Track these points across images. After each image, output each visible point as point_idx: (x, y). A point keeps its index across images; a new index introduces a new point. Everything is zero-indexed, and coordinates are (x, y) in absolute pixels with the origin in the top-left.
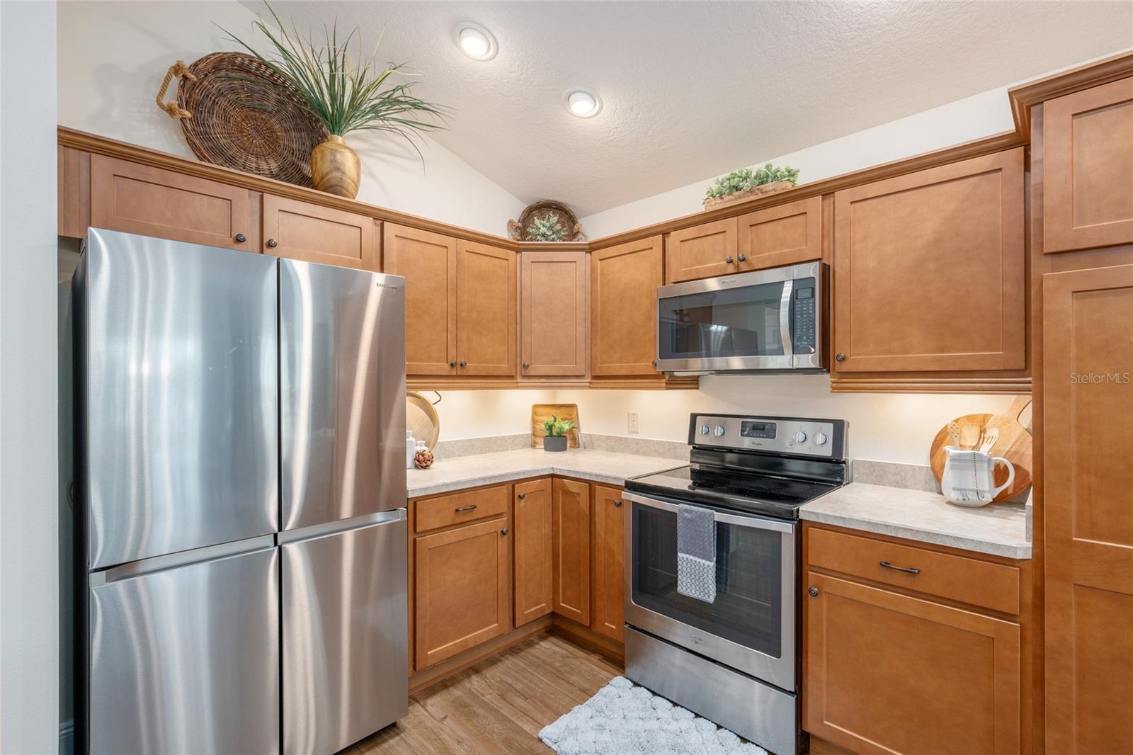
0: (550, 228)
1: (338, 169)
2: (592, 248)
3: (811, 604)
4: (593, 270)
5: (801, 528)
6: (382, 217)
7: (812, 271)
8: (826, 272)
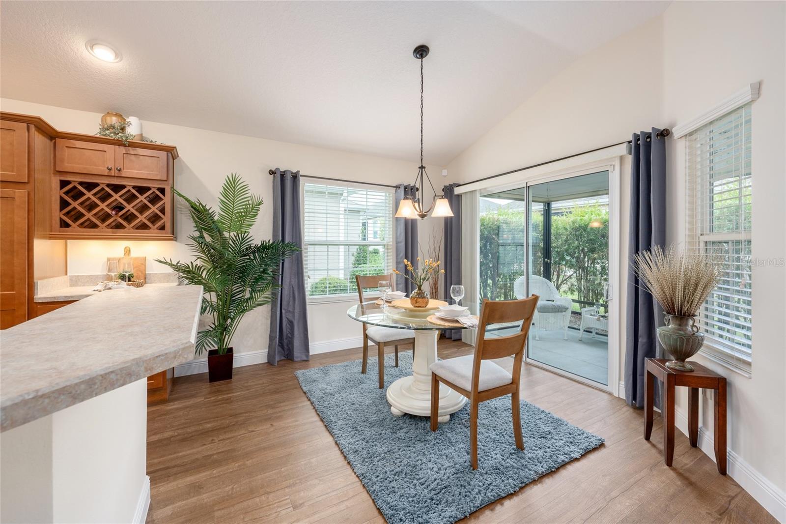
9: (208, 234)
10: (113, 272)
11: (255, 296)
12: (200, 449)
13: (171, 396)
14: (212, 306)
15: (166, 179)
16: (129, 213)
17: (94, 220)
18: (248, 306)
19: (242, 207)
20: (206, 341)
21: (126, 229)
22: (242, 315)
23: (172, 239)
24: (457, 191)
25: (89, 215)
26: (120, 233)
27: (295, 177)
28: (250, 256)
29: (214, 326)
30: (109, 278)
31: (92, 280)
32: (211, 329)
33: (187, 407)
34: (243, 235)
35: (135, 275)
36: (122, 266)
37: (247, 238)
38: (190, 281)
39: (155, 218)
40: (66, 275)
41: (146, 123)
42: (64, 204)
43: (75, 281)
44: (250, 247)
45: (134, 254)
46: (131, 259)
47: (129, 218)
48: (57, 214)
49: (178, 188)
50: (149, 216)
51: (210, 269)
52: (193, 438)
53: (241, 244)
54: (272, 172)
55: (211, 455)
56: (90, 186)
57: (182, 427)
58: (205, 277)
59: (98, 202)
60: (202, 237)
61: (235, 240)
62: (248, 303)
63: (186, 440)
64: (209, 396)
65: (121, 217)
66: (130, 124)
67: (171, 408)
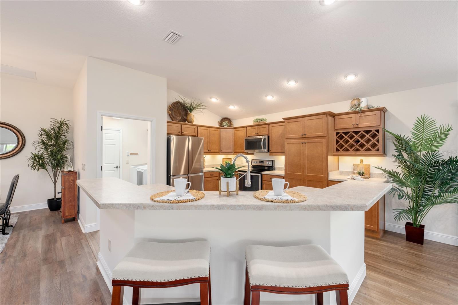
0: (226, 124)
1: (191, 119)
2: (234, 128)
3: (263, 185)
4: (234, 132)
5: (262, 175)
6: (198, 126)
7: (266, 137)
8: (269, 137)
9: (405, 153)
10: (356, 171)
11: (443, 195)
12: (393, 269)
13: (382, 238)
14: (408, 196)
15: (379, 125)
16: (362, 144)
17: (348, 148)
18: (437, 201)
19: (431, 135)
20: (403, 215)
21: (360, 151)
22: (431, 206)
23: (383, 156)
25: (346, 146)
26: (358, 153)
28: (439, 167)
29: (409, 208)
30: (354, 173)
31: (347, 173)
32: (407, 209)
33: (390, 247)
34: (433, 152)
35: (365, 173)
36: (359, 168)
37: (437, 155)
38: (393, 179)
39: (374, 146)
40: (338, 170)
41: (370, 98)
42: (337, 142)
43: (341, 173)
44: (438, 161)
45: (365, 163)
46: (363, 165)
47: (362, 146)
48: (335, 146)
49: (387, 128)
50: (372, 144)
51: (406, 173)
52: (391, 262)
53: (432, 158)
55: (399, 275)
56: (346, 133)
57: (386, 254)
58: (402, 178)
59: (349, 140)
60: (401, 154)
61: (426, 155)
62: (437, 199)
63: (386, 261)
64: (404, 248)
65: (358, 146)
66: (362, 102)
67: (381, 243)
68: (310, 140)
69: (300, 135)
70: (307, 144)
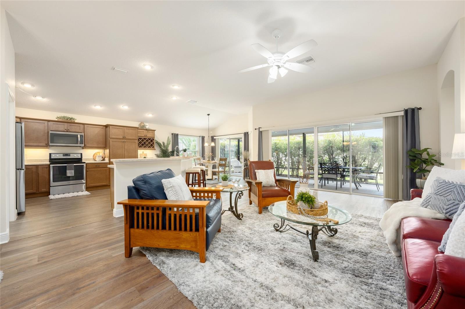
3: (87, 172)
7: (83, 134)
15: (153, 137)
17: (141, 146)
24: (215, 138)
26: (150, 148)
27: (177, 135)
39: (151, 145)
42: (138, 142)
49: (155, 139)
54: (172, 134)
59: (142, 142)
65: (146, 145)
68: (128, 141)
69: (121, 137)
70: (126, 143)
